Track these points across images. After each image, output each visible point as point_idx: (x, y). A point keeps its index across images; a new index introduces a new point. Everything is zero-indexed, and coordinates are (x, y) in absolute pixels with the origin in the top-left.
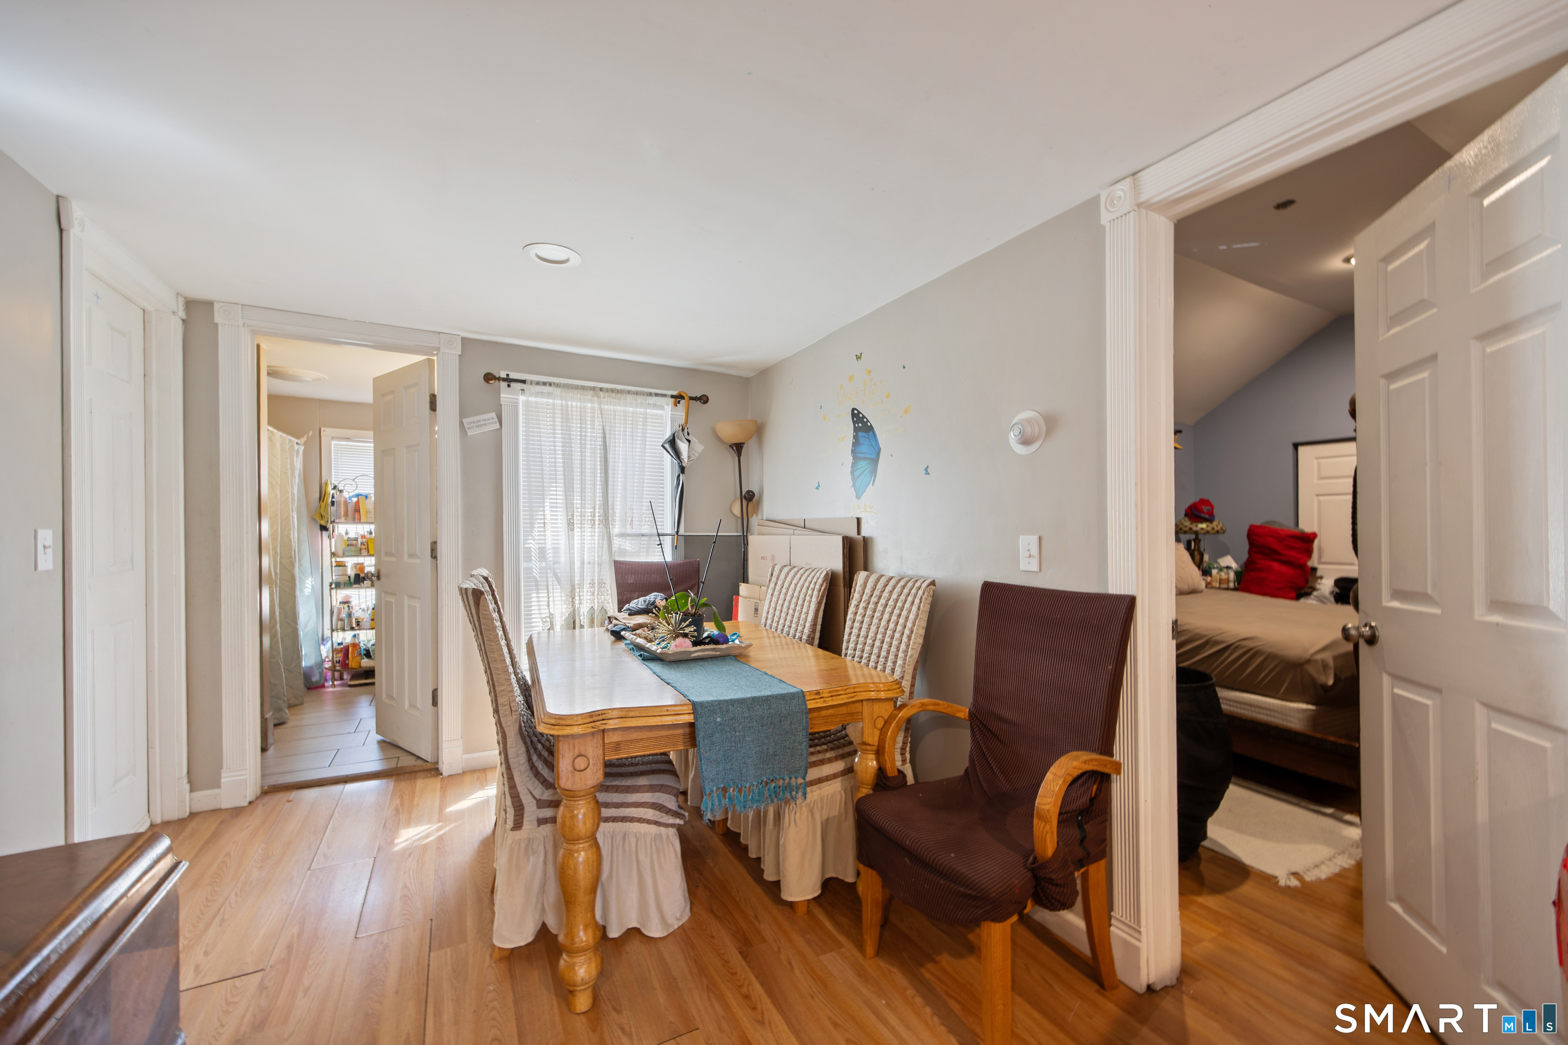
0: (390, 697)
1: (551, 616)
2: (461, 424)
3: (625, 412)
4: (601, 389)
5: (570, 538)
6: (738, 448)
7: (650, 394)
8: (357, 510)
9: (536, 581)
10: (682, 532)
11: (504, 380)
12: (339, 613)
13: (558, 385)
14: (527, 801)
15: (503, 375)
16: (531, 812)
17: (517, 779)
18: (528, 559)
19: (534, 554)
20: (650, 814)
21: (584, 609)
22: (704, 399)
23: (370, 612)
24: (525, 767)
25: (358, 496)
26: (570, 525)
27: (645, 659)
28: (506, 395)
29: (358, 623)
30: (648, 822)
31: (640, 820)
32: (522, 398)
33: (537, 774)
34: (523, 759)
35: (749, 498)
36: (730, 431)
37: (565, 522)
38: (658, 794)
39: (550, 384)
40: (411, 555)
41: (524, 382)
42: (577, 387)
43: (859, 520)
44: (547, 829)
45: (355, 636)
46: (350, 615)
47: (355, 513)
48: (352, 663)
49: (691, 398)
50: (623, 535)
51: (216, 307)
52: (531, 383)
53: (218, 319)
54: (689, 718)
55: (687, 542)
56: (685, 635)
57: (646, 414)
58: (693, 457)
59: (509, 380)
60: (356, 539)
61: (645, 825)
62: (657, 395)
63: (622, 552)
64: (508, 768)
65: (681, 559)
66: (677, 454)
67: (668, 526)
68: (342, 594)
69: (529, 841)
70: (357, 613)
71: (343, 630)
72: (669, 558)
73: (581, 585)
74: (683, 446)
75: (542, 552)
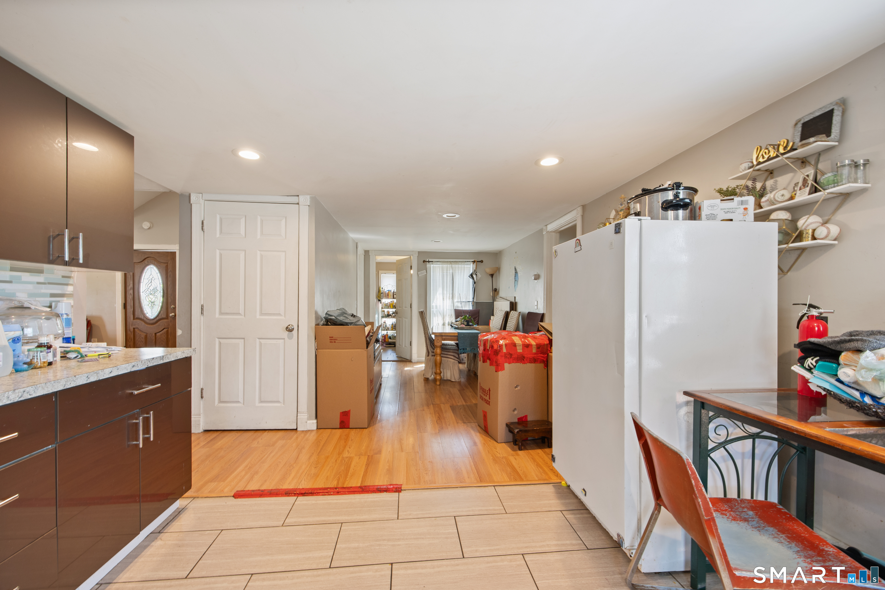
0: (399, 345)
1: (438, 324)
2: (418, 273)
3: (458, 267)
4: (452, 262)
5: (443, 303)
6: (492, 275)
7: (466, 262)
8: (388, 295)
9: (435, 314)
10: (475, 301)
11: (428, 262)
12: (383, 325)
13: (441, 262)
14: (430, 351)
15: (428, 261)
16: (431, 354)
17: (428, 347)
18: (433, 308)
19: (434, 307)
20: (452, 357)
21: (447, 322)
22: (482, 261)
23: (391, 325)
24: (430, 345)
25: (388, 291)
26: (443, 299)
27: (455, 329)
28: (428, 265)
29: (388, 328)
30: (452, 359)
31: (450, 358)
32: (432, 265)
33: (432, 347)
34: (429, 343)
35: (496, 291)
36: (489, 271)
37: (442, 298)
38: (454, 354)
39: (439, 262)
40: (405, 307)
41: (432, 262)
42: (445, 262)
43: (515, 297)
44: (433, 357)
45: (387, 332)
46: (386, 326)
47: (387, 296)
48: (387, 340)
49: (477, 262)
50: (458, 302)
51: (370, 251)
52: (434, 262)
53: (370, 254)
54: (457, 335)
55: (476, 304)
56: (464, 324)
57: (464, 267)
58: (478, 279)
59: (429, 262)
60: (388, 304)
61: (452, 360)
62: (467, 261)
63: (458, 307)
64: (427, 345)
65: (475, 309)
66: (473, 278)
67: (471, 300)
68: (384, 319)
69: (430, 359)
70: (388, 326)
71: (384, 330)
72: (471, 309)
73: (446, 316)
74: (474, 276)
75: (436, 306)
